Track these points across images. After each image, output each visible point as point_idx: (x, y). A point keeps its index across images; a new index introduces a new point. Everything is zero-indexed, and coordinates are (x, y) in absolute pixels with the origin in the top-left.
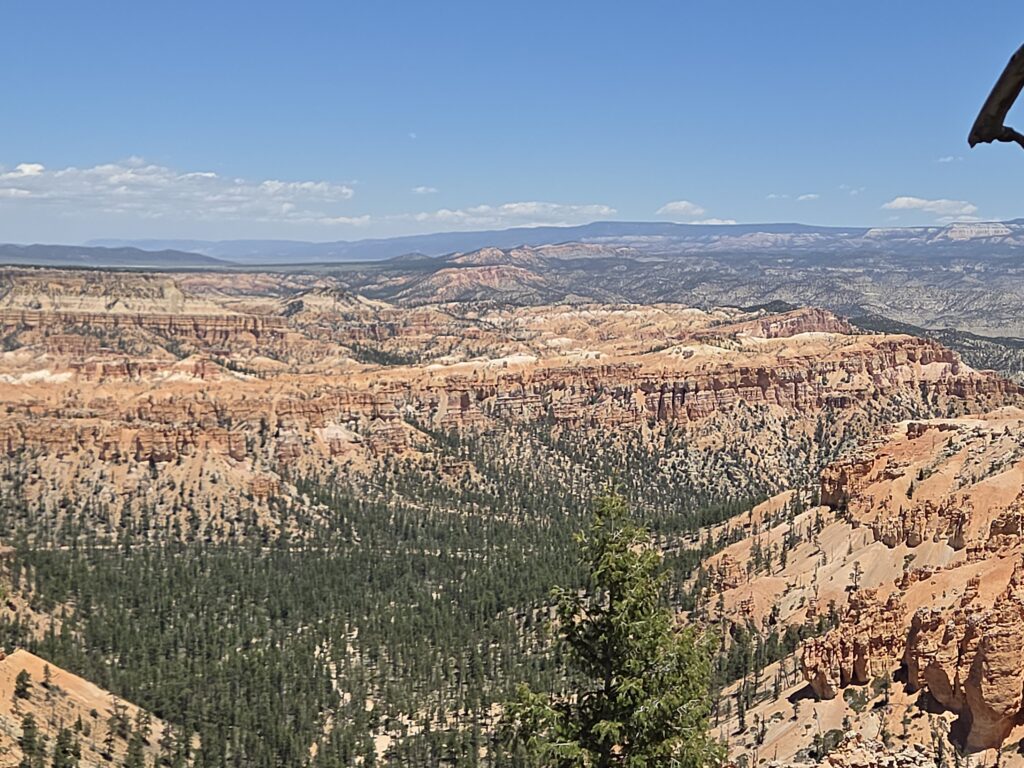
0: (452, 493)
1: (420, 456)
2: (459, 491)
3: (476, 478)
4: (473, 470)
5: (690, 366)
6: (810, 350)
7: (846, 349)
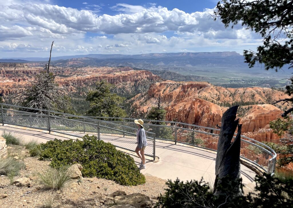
0: (82, 97)
1: (76, 91)
2: (83, 96)
3: (85, 94)
4: (85, 93)
5: (115, 76)
6: (132, 73)
7: (137, 73)
